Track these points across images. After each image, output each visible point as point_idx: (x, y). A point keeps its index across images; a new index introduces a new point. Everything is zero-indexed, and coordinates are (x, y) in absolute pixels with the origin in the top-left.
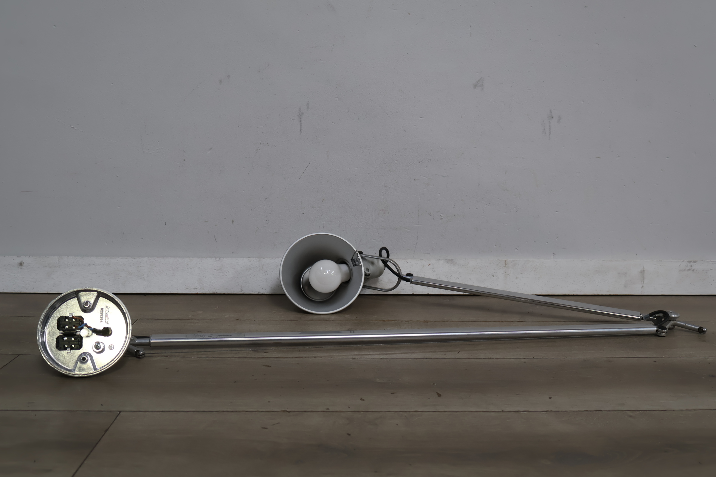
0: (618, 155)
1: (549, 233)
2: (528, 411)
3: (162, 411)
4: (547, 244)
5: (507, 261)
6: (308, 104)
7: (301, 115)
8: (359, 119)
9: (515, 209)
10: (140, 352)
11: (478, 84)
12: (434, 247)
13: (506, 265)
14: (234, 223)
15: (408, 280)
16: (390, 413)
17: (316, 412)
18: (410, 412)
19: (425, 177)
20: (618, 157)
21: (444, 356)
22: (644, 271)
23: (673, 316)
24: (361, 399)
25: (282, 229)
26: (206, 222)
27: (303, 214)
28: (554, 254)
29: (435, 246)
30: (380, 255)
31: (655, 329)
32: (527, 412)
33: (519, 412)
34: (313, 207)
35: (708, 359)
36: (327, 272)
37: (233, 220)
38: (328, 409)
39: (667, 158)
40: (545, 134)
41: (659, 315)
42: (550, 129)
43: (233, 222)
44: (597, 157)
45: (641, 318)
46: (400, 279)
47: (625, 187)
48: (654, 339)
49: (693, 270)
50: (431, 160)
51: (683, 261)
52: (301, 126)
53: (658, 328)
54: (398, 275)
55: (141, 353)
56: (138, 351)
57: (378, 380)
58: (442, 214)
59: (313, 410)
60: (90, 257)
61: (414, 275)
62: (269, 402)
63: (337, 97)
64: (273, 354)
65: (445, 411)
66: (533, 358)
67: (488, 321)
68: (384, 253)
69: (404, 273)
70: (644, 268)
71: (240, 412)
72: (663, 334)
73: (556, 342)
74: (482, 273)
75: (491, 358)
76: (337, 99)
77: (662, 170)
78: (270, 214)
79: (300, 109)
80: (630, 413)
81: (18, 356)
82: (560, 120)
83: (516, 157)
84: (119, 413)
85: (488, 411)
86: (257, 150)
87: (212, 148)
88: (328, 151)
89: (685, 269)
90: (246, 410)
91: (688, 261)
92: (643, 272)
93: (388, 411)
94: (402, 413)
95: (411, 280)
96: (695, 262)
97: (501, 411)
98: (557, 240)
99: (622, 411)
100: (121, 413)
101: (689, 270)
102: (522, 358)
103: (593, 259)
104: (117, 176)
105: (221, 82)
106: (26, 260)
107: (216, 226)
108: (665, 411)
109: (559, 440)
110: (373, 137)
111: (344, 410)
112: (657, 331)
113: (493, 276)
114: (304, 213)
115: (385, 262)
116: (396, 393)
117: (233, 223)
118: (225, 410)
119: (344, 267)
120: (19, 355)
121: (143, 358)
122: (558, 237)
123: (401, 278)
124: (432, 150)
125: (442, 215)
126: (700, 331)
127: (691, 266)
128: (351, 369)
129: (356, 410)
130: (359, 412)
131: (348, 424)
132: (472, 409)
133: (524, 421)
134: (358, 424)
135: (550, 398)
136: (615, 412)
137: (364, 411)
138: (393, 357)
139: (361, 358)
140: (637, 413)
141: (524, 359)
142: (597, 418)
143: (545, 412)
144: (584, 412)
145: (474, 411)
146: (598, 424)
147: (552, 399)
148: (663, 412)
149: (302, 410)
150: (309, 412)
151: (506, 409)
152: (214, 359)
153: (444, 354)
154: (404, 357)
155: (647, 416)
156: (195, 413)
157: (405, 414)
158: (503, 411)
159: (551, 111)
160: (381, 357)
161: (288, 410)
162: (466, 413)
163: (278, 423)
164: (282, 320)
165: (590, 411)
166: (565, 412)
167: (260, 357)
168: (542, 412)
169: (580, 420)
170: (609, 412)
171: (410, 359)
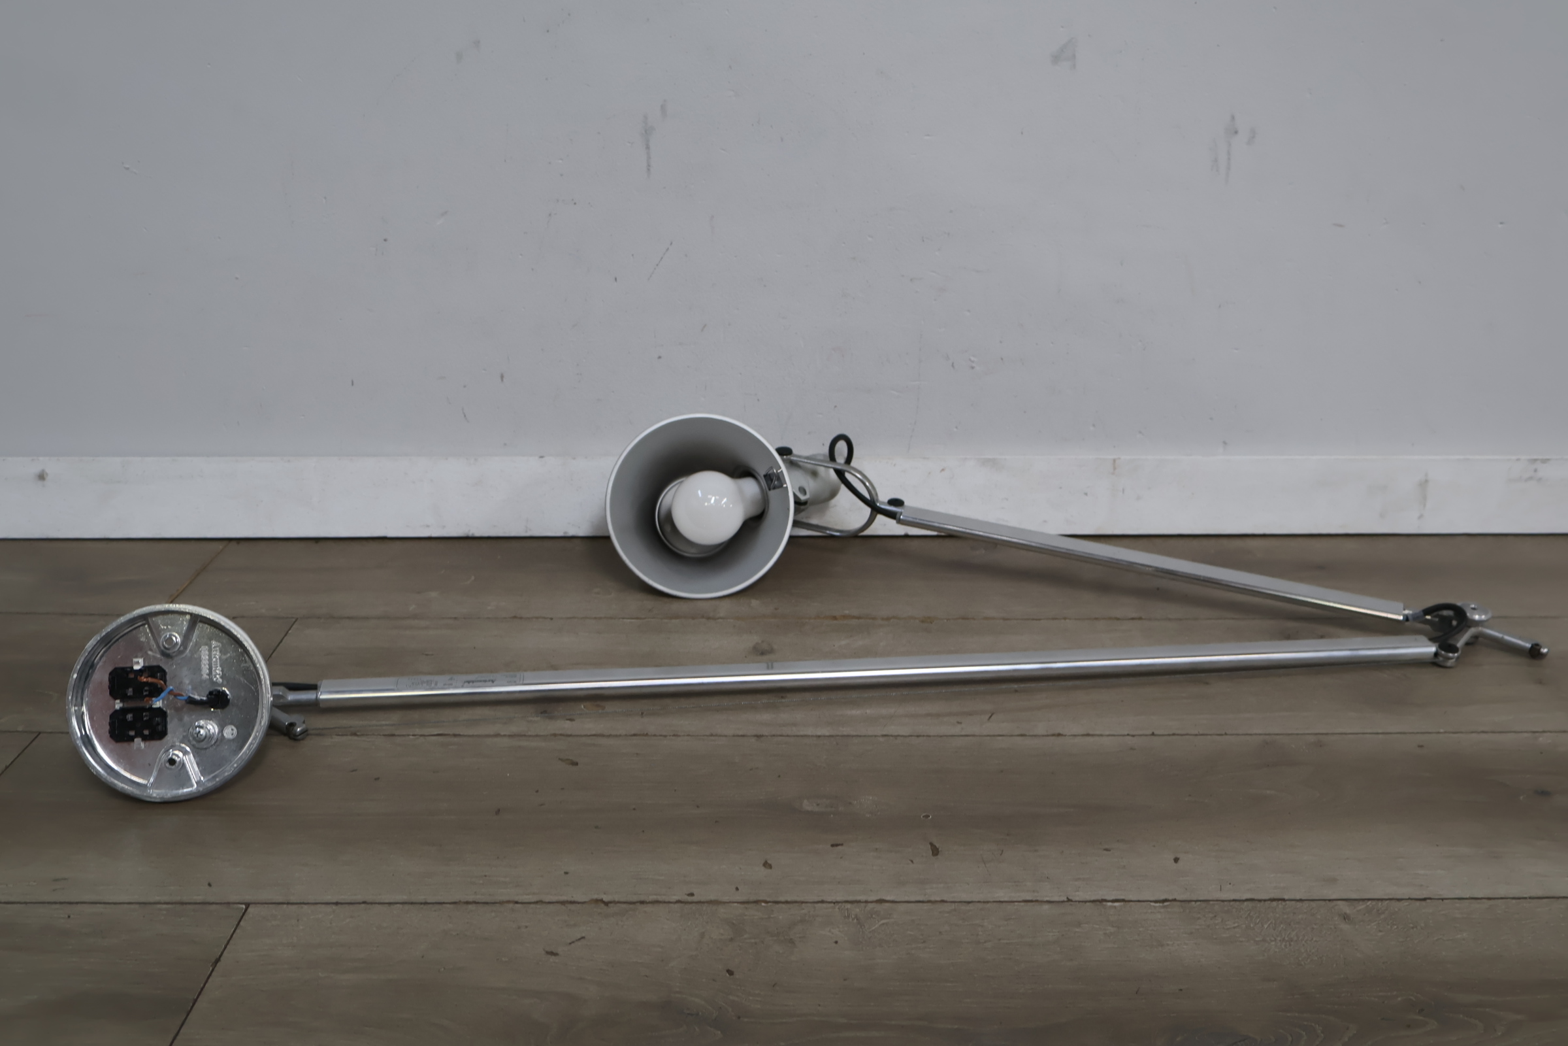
0: (1386, 219)
1: (1216, 397)
2: (1123, 901)
3: (337, 904)
5: (1117, 461)
6: (663, 108)
7: (647, 132)
8: (782, 140)
9: (1140, 343)
10: (295, 728)
11: (1064, 55)
12: (955, 430)
13: (1115, 469)
14: (504, 380)
15: (892, 515)
16: (824, 905)
17: (665, 902)
18: (866, 902)
19: (936, 273)
20: (1385, 224)
21: (957, 730)
22: (1426, 481)
23: (1477, 617)
24: (767, 865)
25: (613, 392)
26: (442, 378)
27: (660, 360)
28: (1224, 443)
29: (956, 428)
30: (832, 457)
31: (1432, 649)
32: (1122, 904)
33: (1104, 903)
34: (681, 344)
35: (1541, 739)
36: (712, 501)
37: (502, 374)
38: (692, 895)
39: (1501, 226)
40: (1218, 171)
41: (1446, 613)
42: (1229, 159)
43: (502, 377)
44: (1336, 225)
45: (1405, 617)
46: (875, 513)
47: (1396, 292)
48: (1430, 676)
49: (1540, 480)
50: (949, 234)
51: (1518, 460)
52: (649, 158)
53: (1439, 651)
54: (871, 503)
55: (299, 730)
56: (292, 725)
57: (807, 806)
58: (973, 356)
59: (660, 898)
60: (192, 457)
61: (906, 504)
62: (566, 873)
63: (731, 90)
64: (587, 724)
65: (943, 901)
66: (1153, 734)
67: (1065, 619)
68: (842, 446)
69: (883, 498)
70: (1427, 474)
71: (501, 903)
72: (1450, 663)
73: (1207, 683)
74: (1061, 488)
75: (1059, 735)
76: (733, 93)
77: (1486, 254)
78: (584, 360)
79: (646, 117)
80: (1345, 908)
81: (36, 737)
82: (1254, 137)
83: (1147, 226)
84: (246, 910)
85: (1037, 901)
86: (550, 215)
87: (447, 213)
88: (713, 217)
89: (1521, 477)
90: (516, 899)
91: (1529, 460)
92: (1424, 484)
93: (820, 899)
94: (849, 906)
95: (898, 516)
96: (1544, 461)
97: (1065, 899)
98: (1232, 412)
99: (1330, 900)
100: (251, 909)
101: (1531, 478)
102: (1128, 735)
103: (1312, 455)
104: (237, 278)
105: (459, 57)
106: (52, 466)
107: (465, 387)
108: (1423, 903)
109: (1181, 990)
110: (817, 183)
111: (726, 899)
112: (1436, 654)
113: (1086, 494)
114: (660, 357)
115: (840, 474)
116: (842, 845)
117: (502, 380)
118: (471, 898)
119: (750, 487)
120: (40, 733)
121: (303, 739)
122: (1235, 407)
123: (876, 510)
124: (952, 212)
125: (972, 359)
126: (1534, 653)
127: (1536, 471)
128: (751, 770)
129: (753, 898)
130: (757, 902)
131: (731, 940)
132: (1002, 895)
133: (1112, 930)
134: (753, 941)
135: (1176, 860)
136: (1314, 904)
137: (768, 899)
138: (845, 733)
139: (774, 736)
140: (1362, 906)
141: (1133, 736)
142: (1271, 923)
143: (1161, 904)
144: (1246, 903)
145: (1006, 899)
146: (1272, 941)
147: (1180, 863)
148: (1418, 903)
149: (635, 898)
150: (650, 905)
151: (1077, 893)
152: (456, 740)
153: (958, 723)
154: (870, 733)
155: (1382, 916)
156: (407, 907)
157: (856, 910)
158: (1069, 900)
159: (1233, 118)
160: (819, 733)
161: (606, 898)
162: (988, 905)
163: (583, 938)
164: (611, 618)
165: (1260, 901)
166: (1204, 905)
167: (555, 735)
168: (1153, 904)
169: (1234, 928)
170: (1299, 904)
171: (881, 739)
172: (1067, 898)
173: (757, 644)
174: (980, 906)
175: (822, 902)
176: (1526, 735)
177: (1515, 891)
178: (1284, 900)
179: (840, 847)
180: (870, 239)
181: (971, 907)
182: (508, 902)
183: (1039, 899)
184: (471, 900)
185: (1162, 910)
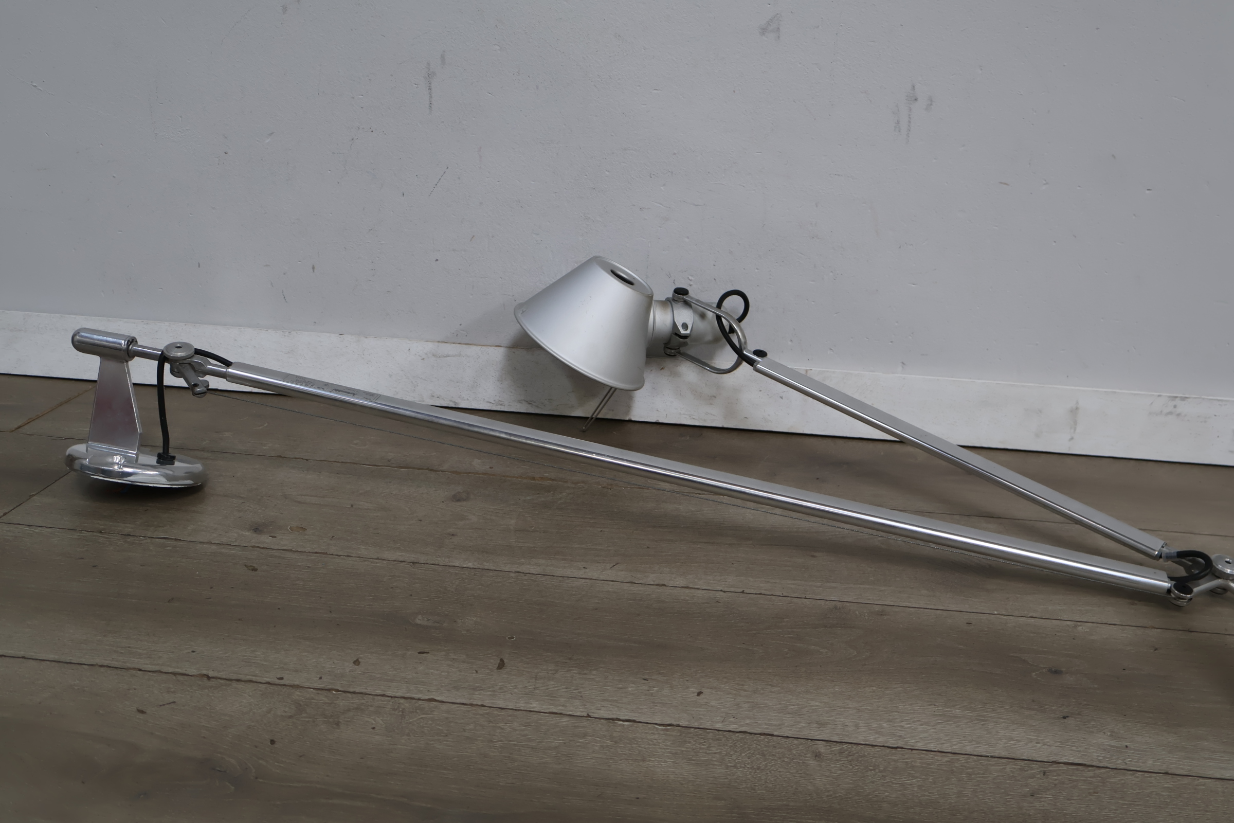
0: (1045, 180)
1: (896, 324)
2: (634, 721)
4: (891, 343)
5: (809, 372)
6: (443, 57)
7: (430, 76)
8: (537, 87)
9: (831, 274)
11: (771, 27)
14: (315, 271)
16: (383, 698)
17: (257, 682)
18: (419, 699)
19: (661, 204)
20: (1044, 184)
21: (581, 574)
24: (357, 662)
25: (400, 286)
26: (267, 265)
27: (437, 262)
28: (903, 363)
32: (631, 723)
33: (616, 722)
34: (454, 250)
37: (313, 266)
38: (282, 679)
39: (1148, 192)
40: (900, 131)
42: (910, 122)
43: (313, 268)
44: (1001, 183)
47: (1054, 244)
49: (1179, 415)
50: (672, 173)
51: (1159, 396)
52: (431, 97)
57: (419, 620)
58: (691, 276)
59: (254, 678)
60: (74, 316)
62: (193, 652)
63: (496, 45)
64: (284, 541)
65: (483, 706)
66: (743, 592)
70: (1077, 403)
71: (128, 669)
74: (760, 391)
75: (663, 585)
76: (497, 48)
77: (1134, 215)
78: (377, 259)
79: (429, 64)
80: (822, 748)
82: (931, 105)
83: (839, 175)
85: (561, 714)
86: (352, 139)
87: (272, 133)
88: (481, 148)
89: (1161, 412)
91: (1169, 397)
92: (1074, 411)
93: (382, 693)
94: (402, 701)
96: (1184, 399)
97: (585, 714)
98: (910, 337)
99: (812, 740)
101: (1170, 413)
102: (721, 591)
103: (979, 379)
104: (114, 177)
105: (285, 9)
107: (284, 274)
108: (894, 751)
109: (638, 798)
110: (565, 125)
111: (307, 685)
113: (782, 398)
114: (437, 260)
116: (428, 653)
117: (313, 271)
118: (106, 663)
122: (912, 333)
124: (675, 154)
125: (690, 278)
127: (1175, 407)
128: (392, 588)
129: (329, 687)
130: (329, 690)
131: (291, 717)
132: (534, 706)
133: (609, 743)
134: (307, 720)
135: (699, 694)
136: (796, 741)
137: (340, 689)
138: (486, 567)
139: (427, 564)
140: (837, 748)
141: (724, 592)
142: (749, 753)
143: (664, 728)
144: (737, 734)
145: (536, 710)
146: (741, 767)
147: (702, 696)
148: (888, 750)
149: (235, 677)
150: (243, 683)
151: (598, 711)
152: (174, 543)
153: (584, 568)
154: (507, 569)
155: (850, 758)
156: (53, 664)
157: (406, 704)
158: (589, 716)
159: (913, 87)
160: (465, 566)
161: (211, 674)
162: (518, 713)
163: (174, 702)
164: (354, 463)
165: (751, 734)
166: (700, 732)
167: (253, 547)
168: (657, 726)
169: (715, 753)
170: (784, 740)
171: (513, 575)
172: (588, 714)
173: (459, 492)
174: (511, 712)
175: (383, 695)
176: (1069, 623)
177: (982, 749)
178: (772, 735)
179: (424, 655)
180: (607, 173)
181: (503, 713)
182: (134, 669)
183: (564, 712)
184: (105, 664)
185: (662, 732)
